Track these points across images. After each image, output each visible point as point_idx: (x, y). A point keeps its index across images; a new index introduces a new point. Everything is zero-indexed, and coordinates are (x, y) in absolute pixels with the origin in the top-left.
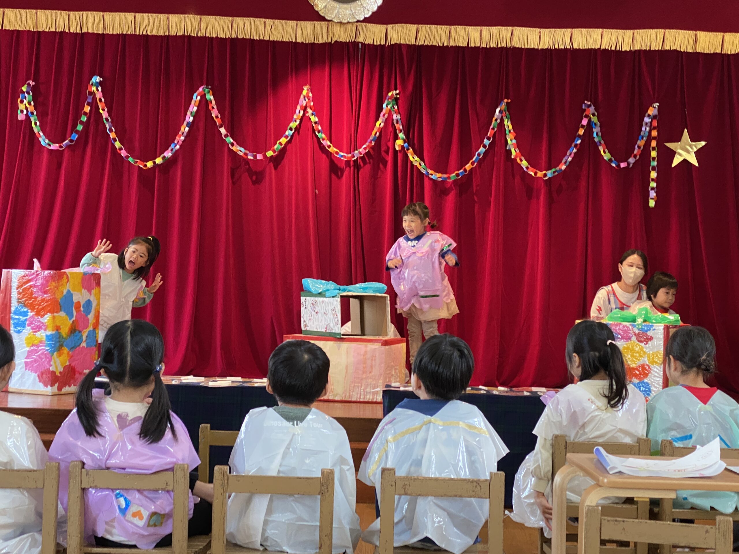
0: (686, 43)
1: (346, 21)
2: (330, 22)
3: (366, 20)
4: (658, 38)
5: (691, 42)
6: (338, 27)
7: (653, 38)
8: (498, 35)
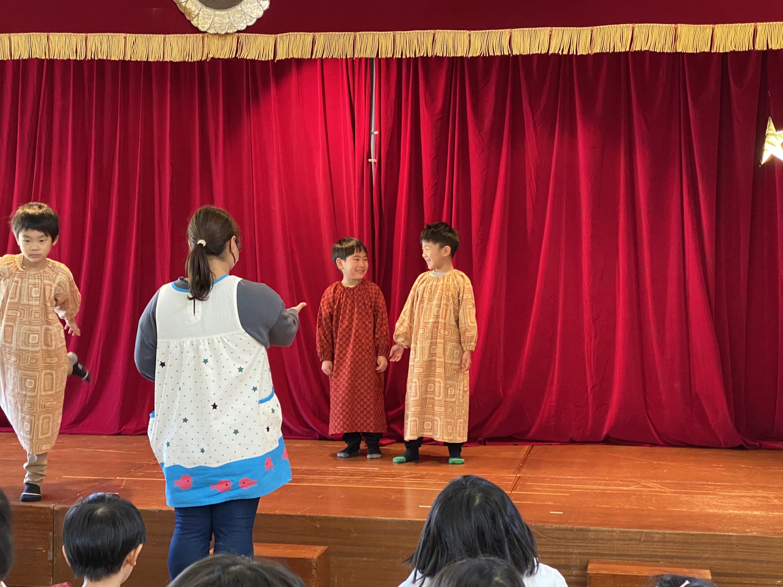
0: (663, 40)
1: (223, 33)
2: (206, 34)
3: (249, 30)
4: (625, 36)
5: (670, 39)
6: (215, 40)
7: (618, 35)
8: (416, 42)
